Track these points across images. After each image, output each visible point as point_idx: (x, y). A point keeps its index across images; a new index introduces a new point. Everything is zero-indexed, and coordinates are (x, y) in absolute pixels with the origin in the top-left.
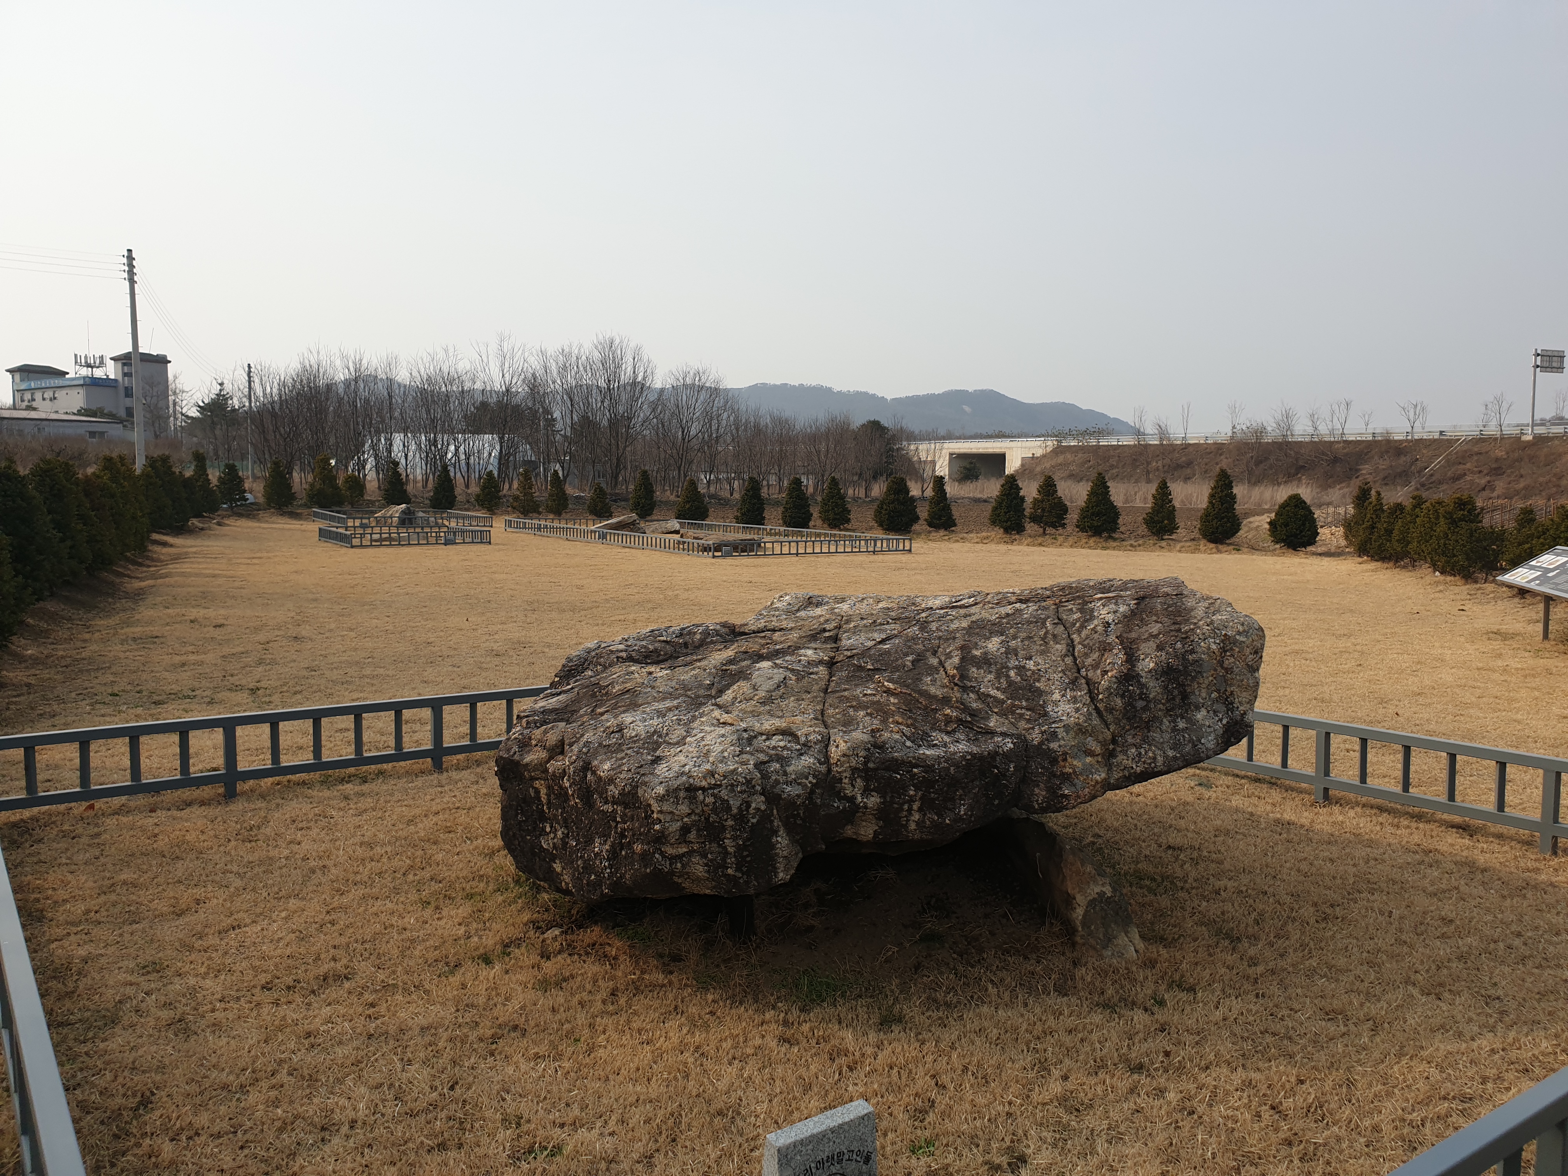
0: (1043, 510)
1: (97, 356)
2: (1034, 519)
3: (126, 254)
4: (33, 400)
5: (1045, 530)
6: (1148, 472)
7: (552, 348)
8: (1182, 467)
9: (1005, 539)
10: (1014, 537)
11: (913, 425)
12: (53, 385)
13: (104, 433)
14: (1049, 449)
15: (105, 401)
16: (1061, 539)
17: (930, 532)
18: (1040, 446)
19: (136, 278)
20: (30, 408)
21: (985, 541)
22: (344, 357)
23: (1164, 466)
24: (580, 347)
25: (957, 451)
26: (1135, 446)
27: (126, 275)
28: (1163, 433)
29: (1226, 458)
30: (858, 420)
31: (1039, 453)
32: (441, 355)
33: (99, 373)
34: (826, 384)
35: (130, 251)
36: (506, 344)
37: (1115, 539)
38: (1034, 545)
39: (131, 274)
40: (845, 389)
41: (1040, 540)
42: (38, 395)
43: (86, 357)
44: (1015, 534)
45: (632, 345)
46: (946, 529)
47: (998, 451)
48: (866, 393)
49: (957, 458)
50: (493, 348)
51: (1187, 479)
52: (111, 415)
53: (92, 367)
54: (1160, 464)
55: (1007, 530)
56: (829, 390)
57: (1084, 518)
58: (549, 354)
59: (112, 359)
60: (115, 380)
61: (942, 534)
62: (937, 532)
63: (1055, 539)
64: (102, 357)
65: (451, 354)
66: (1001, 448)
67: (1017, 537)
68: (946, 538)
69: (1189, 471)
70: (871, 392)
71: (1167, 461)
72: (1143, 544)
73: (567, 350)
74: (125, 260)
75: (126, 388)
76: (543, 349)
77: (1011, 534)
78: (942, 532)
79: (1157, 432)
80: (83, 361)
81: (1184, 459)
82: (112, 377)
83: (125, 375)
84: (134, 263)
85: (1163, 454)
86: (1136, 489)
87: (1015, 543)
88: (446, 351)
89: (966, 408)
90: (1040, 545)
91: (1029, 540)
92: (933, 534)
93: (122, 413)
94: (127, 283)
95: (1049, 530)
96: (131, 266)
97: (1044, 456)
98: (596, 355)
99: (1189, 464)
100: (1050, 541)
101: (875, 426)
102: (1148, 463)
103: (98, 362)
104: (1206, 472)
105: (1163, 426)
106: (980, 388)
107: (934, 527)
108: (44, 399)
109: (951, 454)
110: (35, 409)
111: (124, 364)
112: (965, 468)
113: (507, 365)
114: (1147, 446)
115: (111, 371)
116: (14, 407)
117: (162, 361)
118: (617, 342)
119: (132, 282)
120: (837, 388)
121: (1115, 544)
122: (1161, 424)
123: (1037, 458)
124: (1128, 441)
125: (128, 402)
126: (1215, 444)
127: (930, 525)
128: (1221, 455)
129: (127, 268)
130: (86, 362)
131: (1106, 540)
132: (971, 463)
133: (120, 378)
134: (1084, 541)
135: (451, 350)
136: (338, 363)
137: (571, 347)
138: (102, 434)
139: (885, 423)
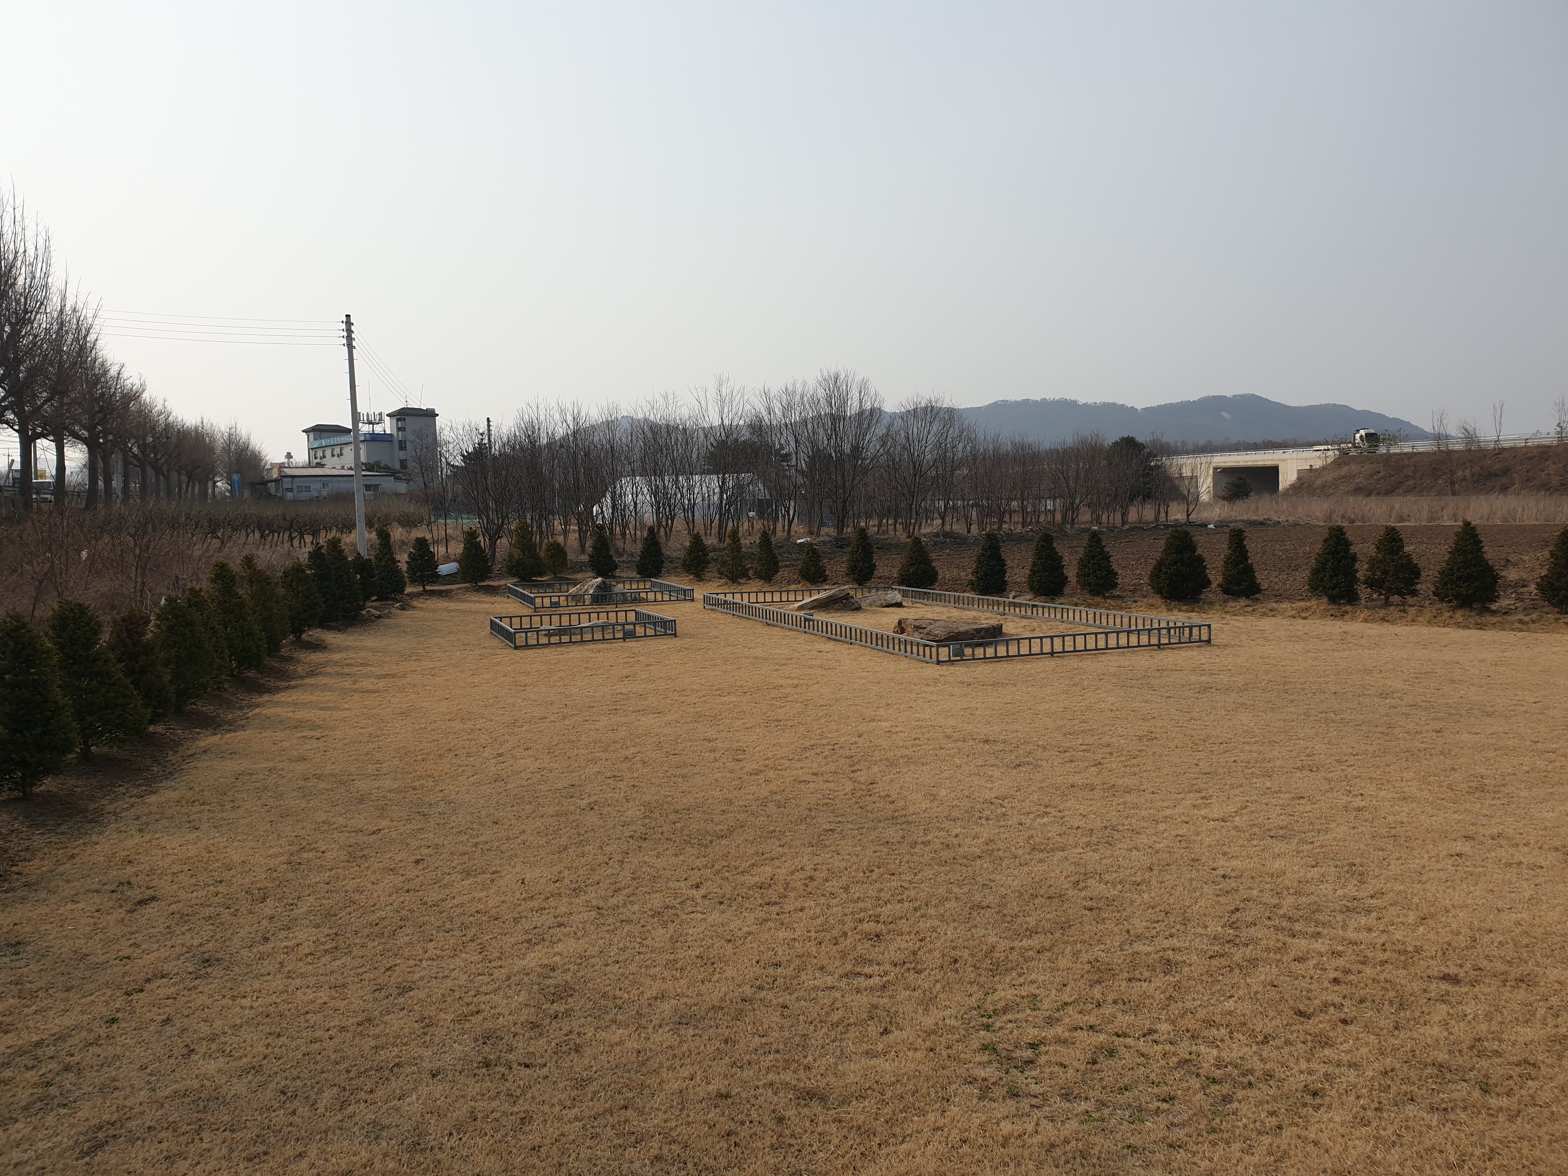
0: (1385, 572)
1: (377, 413)
2: (1371, 583)
3: (345, 320)
4: (324, 457)
5: (1387, 599)
6: (1453, 483)
7: (776, 387)
8: (1496, 475)
9: (1332, 612)
10: (1344, 609)
11: (1170, 437)
12: (339, 442)
13: (378, 485)
14: (1329, 460)
15: (383, 455)
16: (1412, 611)
17: (1226, 601)
18: (1319, 457)
19: (354, 344)
20: (320, 465)
21: (1304, 615)
22: (562, 411)
23: (1473, 475)
24: (805, 384)
25: (1222, 465)
26: (1435, 453)
27: (345, 341)
28: (1470, 437)
29: (1555, 463)
30: (1111, 437)
31: (1318, 464)
32: (661, 402)
33: (378, 429)
34: (1070, 396)
35: (348, 316)
36: (724, 387)
37: (1494, 613)
38: (1374, 621)
39: (350, 339)
40: (1090, 401)
41: (1382, 613)
42: (328, 452)
43: (368, 415)
44: (1345, 604)
45: (858, 379)
46: (1248, 597)
47: (1269, 463)
48: (1114, 404)
49: (1222, 473)
50: (712, 393)
51: (1504, 489)
52: (387, 468)
53: (373, 424)
54: (1467, 473)
55: (1333, 600)
56: (1074, 403)
57: (1446, 584)
58: (772, 395)
59: (388, 415)
60: (391, 435)
61: (1243, 604)
62: (1235, 600)
63: (1404, 611)
64: (380, 414)
65: (671, 402)
66: (1273, 460)
67: (1349, 608)
68: (1249, 609)
69: (1505, 480)
70: (1119, 402)
71: (1477, 469)
72: (1539, 620)
73: (790, 388)
74: (344, 326)
75: (400, 441)
76: (766, 390)
77: (1340, 604)
78: (1243, 602)
79: (1462, 436)
80: (365, 419)
81: (1497, 466)
82: (388, 432)
83: (399, 429)
84: (353, 328)
85: (1471, 461)
86: (1443, 504)
87: (1346, 617)
88: (666, 398)
89: (1225, 414)
90: (1383, 619)
91: (1366, 613)
92: (1231, 604)
93: (397, 466)
94: (346, 348)
95: (1396, 599)
96: (349, 331)
97: (1324, 468)
98: (821, 393)
99: (1506, 471)
100: (1396, 614)
101: (1129, 443)
102: (1452, 473)
103: (378, 419)
104: (1528, 480)
105: (1470, 430)
106: (1240, 393)
107: (1232, 594)
108: (333, 456)
109: (1215, 469)
110: (323, 466)
111: (398, 420)
112: (1233, 484)
113: (726, 410)
114: (1450, 453)
115: (387, 427)
116: (310, 465)
117: (431, 414)
118: (842, 377)
119: (350, 347)
120: (1082, 400)
121: (1495, 620)
122: (1468, 427)
123: (1316, 470)
124: (1423, 447)
125: (402, 455)
126: (1538, 447)
127: (1226, 591)
128: (1546, 460)
129: (345, 334)
130: (368, 419)
131: (1480, 614)
132: (1240, 479)
133: (395, 433)
134: (1447, 614)
135: (671, 397)
136: (557, 416)
137: (794, 385)
138: (376, 487)
139: (1140, 439)
